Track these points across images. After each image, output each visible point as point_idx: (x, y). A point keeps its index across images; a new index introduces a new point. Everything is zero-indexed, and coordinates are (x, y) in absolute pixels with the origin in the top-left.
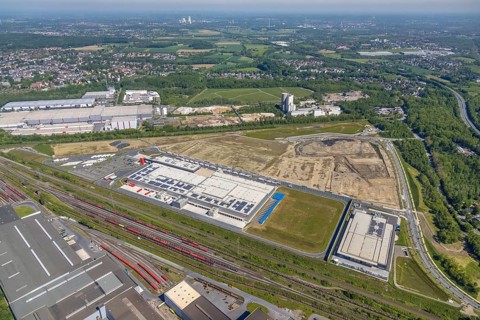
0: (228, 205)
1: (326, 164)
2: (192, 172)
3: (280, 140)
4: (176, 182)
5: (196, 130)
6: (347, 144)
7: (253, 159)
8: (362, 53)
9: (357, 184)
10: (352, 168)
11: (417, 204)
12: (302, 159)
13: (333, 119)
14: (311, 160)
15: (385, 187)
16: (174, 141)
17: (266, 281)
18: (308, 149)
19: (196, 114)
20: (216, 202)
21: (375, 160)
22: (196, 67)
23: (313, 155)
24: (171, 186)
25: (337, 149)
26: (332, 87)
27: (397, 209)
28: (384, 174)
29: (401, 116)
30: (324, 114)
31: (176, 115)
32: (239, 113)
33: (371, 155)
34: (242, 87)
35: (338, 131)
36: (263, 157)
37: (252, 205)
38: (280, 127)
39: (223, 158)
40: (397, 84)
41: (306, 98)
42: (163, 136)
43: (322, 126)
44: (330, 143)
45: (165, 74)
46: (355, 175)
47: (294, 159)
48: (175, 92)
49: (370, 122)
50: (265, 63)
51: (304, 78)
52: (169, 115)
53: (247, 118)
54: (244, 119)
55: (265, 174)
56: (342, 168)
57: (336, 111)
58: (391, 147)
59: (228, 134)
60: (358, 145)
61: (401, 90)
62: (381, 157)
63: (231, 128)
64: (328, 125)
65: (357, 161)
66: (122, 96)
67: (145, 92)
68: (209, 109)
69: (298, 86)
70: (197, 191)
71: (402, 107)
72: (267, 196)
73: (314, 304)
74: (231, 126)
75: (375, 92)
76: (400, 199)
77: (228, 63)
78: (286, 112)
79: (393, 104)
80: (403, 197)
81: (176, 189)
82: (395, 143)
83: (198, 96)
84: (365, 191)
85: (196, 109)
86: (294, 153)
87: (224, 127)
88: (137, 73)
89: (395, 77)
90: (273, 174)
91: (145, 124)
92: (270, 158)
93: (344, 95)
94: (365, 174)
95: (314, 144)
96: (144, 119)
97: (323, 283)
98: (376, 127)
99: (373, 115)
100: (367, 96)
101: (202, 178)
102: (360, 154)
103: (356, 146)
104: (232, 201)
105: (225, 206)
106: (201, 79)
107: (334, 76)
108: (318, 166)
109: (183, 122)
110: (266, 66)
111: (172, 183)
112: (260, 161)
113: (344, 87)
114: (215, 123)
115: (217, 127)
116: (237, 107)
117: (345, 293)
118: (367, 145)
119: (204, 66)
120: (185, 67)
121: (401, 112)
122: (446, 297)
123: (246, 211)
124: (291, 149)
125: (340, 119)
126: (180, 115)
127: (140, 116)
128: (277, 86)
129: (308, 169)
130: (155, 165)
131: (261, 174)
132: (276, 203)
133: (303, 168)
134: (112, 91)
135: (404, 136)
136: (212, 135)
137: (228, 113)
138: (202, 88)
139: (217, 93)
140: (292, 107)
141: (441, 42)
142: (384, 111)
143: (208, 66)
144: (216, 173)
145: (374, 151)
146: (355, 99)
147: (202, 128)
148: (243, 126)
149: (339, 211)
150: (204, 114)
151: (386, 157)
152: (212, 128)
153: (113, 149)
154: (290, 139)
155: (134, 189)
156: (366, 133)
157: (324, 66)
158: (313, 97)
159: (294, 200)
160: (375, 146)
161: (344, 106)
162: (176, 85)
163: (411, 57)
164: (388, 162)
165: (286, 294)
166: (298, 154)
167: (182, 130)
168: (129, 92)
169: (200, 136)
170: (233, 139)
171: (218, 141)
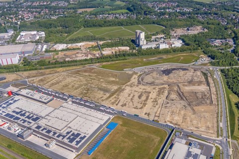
0: (64, 137)
1: (160, 92)
2: (46, 103)
3: (128, 71)
4: (27, 114)
5: (63, 64)
6: (182, 73)
7: (101, 89)
9: (183, 112)
10: (181, 96)
11: (232, 132)
12: (141, 88)
13: (175, 50)
14: (148, 88)
15: (207, 115)
16: (43, 74)
18: (148, 79)
19: (68, 49)
20: (55, 133)
21: (203, 88)
22: (80, 11)
23: (152, 84)
24: (22, 118)
25: (173, 78)
26: (179, 23)
27: (214, 137)
28: (208, 102)
29: (231, 46)
30: (167, 47)
31: (52, 51)
33: (200, 83)
34: (110, 25)
35: (177, 61)
36: (109, 87)
37: (85, 137)
38: (131, 59)
39: (76, 89)
40: (232, 19)
41: (157, 33)
42: (36, 69)
43: (164, 57)
44: (167, 72)
45: (55, 18)
46: (183, 103)
47: (135, 88)
48: (58, 32)
49: (205, 53)
50: (133, 6)
51: (159, 16)
52: (47, 51)
53: (107, 52)
54: (104, 53)
55: (106, 104)
56: (174, 96)
57: (178, 44)
58: (218, 75)
59: (87, 66)
60: (191, 73)
61: (234, 24)
62: (208, 84)
63: (91, 61)
64: (170, 56)
65: (187, 89)
66: (16, 36)
67: (35, 32)
68: (79, 44)
69: (154, 23)
70: (42, 123)
71: (233, 38)
72: (101, 126)
74: (91, 59)
75: (213, 27)
76: (218, 126)
77: (106, 7)
78: (138, 45)
79: (226, 36)
80: (221, 125)
81: (25, 121)
82: (222, 71)
83: (74, 35)
84: (188, 119)
85: (69, 46)
86: (136, 83)
87: (86, 60)
88: (35, 17)
89: (231, 13)
90: (113, 103)
91: (25, 60)
92: (115, 87)
93: (188, 30)
94: (193, 101)
95: (154, 74)
96: (26, 55)
98: (209, 56)
99: (207, 46)
100: (206, 30)
101: (51, 109)
102: (191, 82)
103: (189, 74)
104: (68, 133)
105: (60, 138)
106: (80, 20)
107: (183, 14)
108: (153, 95)
109: (56, 57)
110: (132, 8)
111: (23, 115)
112: (106, 90)
113: (188, 23)
114: (80, 57)
115: (81, 61)
116: (101, 43)
118: (199, 73)
119: (85, 10)
120: (72, 11)
121: (231, 42)
123: (78, 143)
124: (134, 79)
125: (181, 50)
126: (55, 51)
127: (23, 53)
128: (137, 23)
129: (144, 98)
130: (16, 98)
131: (103, 103)
132: (108, 132)
133: (140, 97)
134: (11, 33)
135: (230, 64)
136: (74, 68)
137: (93, 48)
138: (79, 28)
139: (89, 32)
140: (143, 42)
142: (217, 42)
143: (89, 10)
144: (65, 104)
145: (203, 79)
146: (196, 32)
147: (68, 61)
148: (103, 58)
149: (161, 141)
150: (74, 49)
151: (212, 85)
152: (76, 61)
154: (136, 69)
156: (200, 62)
157: (178, 6)
158: (163, 32)
159: (125, 129)
160: (205, 74)
161: (185, 39)
162: (61, 26)
164: (213, 90)
166: (139, 83)
167: (52, 64)
168: (23, 33)
169: (64, 69)
170: (90, 70)
171: (77, 72)
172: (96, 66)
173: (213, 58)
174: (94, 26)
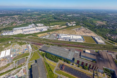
3: (72, 30)
5: (58, 30)
8: (68, 16)
9: (90, 34)
10: (86, 32)
11: (99, 35)
12: (79, 32)
13: (76, 26)
15: (93, 34)
17: (93, 48)
20: (76, 39)
25: (81, 30)
26: (70, 21)
28: (91, 32)
32: (61, 26)
33: (86, 30)
37: (81, 39)
38: (70, 28)
39: (68, 33)
44: (79, 29)
45: (40, 21)
46: (88, 33)
47: (77, 32)
49: (81, 26)
52: (50, 28)
55: (76, 35)
62: (88, 30)
67: (40, 24)
68: (55, 26)
70: (71, 38)
73: (102, 49)
74: (62, 28)
80: (96, 35)
81: (68, 38)
82: (87, 28)
85: (53, 26)
91: (48, 30)
93: (73, 22)
97: (100, 46)
100: (76, 22)
104: (78, 39)
108: (82, 33)
109: (54, 29)
111: (66, 38)
112: (73, 33)
117: (104, 47)
118: (84, 29)
120: (41, 19)
122: (113, 45)
124: (75, 31)
126: (52, 27)
128: (62, 21)
130: (60, 35)
132: (83, 38)
134: (33, 24)
137: (59, 26)
138: (50, 23)
141: (77, 13)
148: (64, 28)
153: (48, 34)
155: (61, 40)
159: (85, 37)
161: (75, 24)
163: (75, 16)
165: (98, 49)
167: (56, 30)
168: (37, 24)
169: (60, 30)
171: (63, 31)
172: (65, 29)
173: (84, 26)
174: (53, 22)
